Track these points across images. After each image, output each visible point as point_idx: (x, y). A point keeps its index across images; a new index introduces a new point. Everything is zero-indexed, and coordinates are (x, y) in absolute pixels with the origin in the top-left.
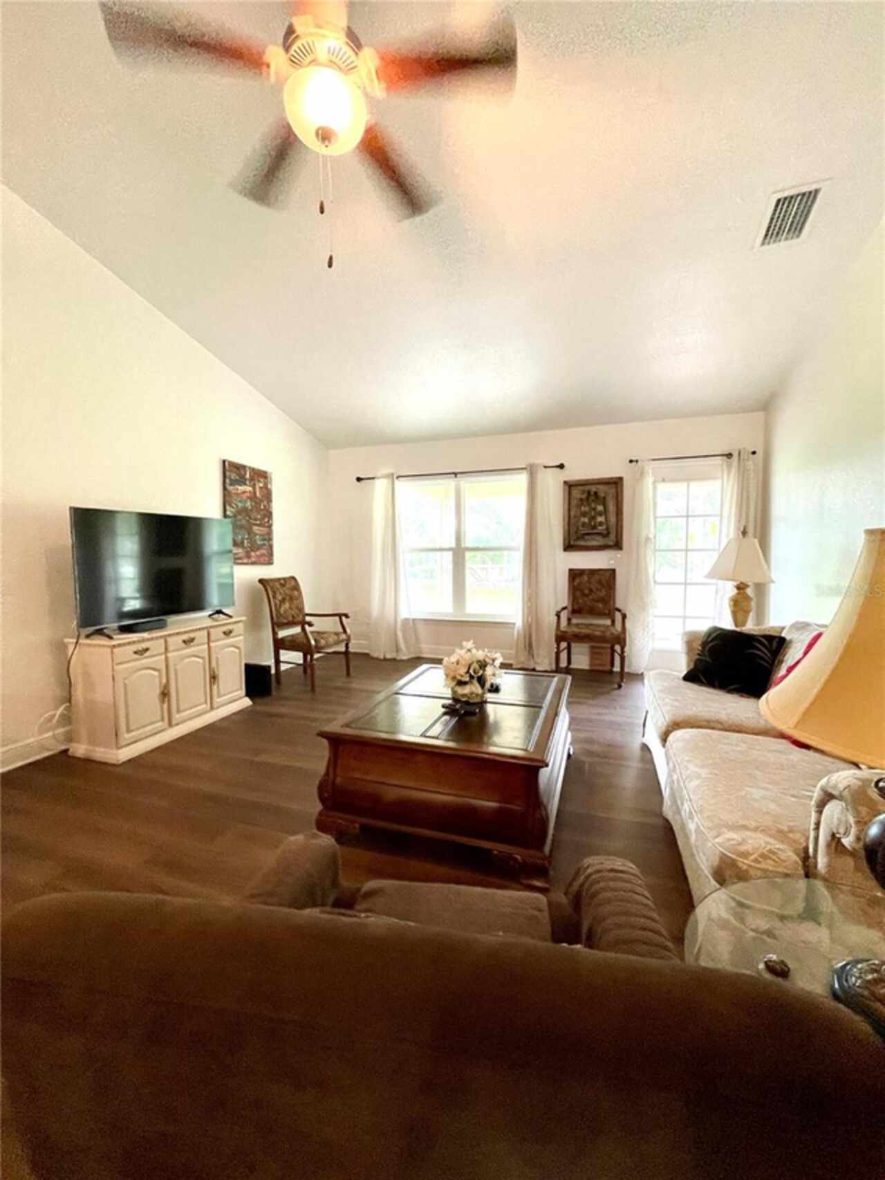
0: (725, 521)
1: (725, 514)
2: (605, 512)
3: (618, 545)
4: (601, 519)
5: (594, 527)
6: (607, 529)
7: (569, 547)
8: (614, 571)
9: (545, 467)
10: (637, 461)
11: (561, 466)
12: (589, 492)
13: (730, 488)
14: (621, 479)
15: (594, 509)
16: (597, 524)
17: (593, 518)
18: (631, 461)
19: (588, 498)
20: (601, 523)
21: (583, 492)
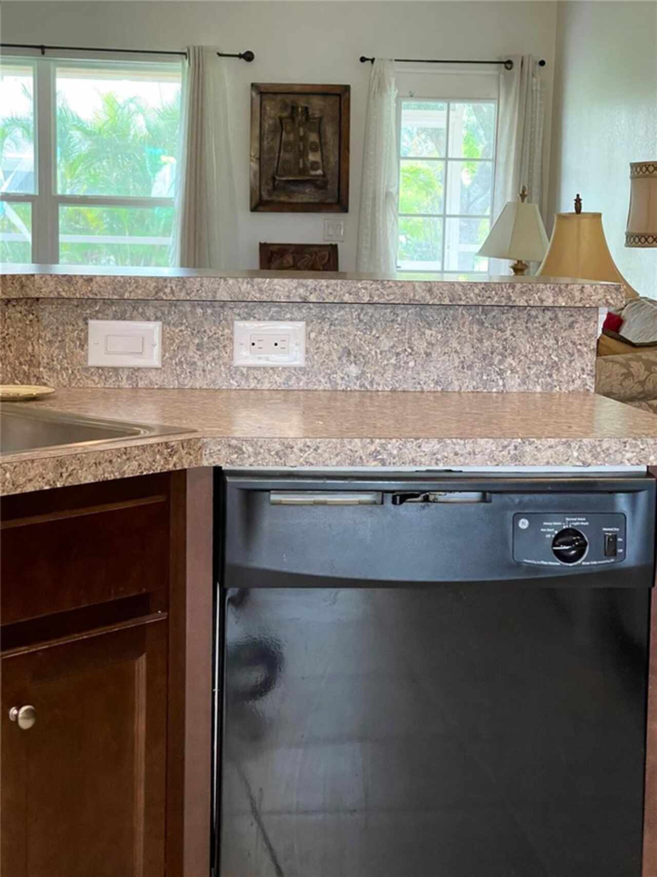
0: (501, 169)
1: (502, 159)
2: (320, 147)
3: (340, 204)
4: (313, 157)
5: (303, 171)
6: (324, 175)
7: (259, 205)
8: (334, 247)
9: (220, 55)
10: (373, 60)
11: (248, 57)
12: (294, 108)
13: (508, 119)
14: (346, 89)
15: (303, 139)
16: (309, 165)
17: (303, 154)
18: (363, 60)
19: (292, 117)
20: (314, 165)
21: (284, 107)
